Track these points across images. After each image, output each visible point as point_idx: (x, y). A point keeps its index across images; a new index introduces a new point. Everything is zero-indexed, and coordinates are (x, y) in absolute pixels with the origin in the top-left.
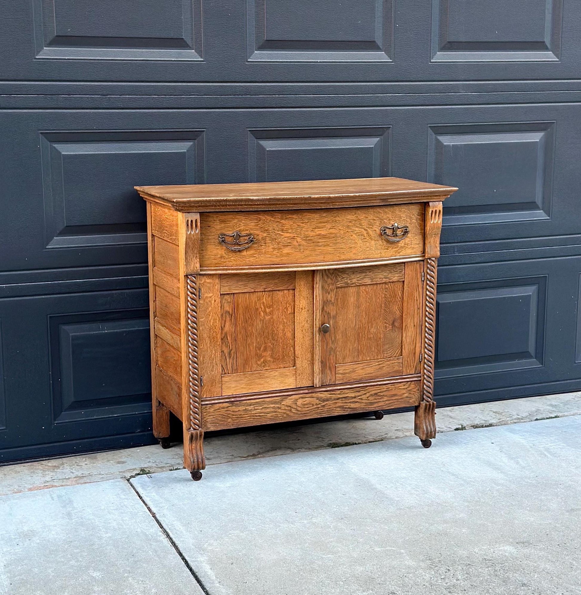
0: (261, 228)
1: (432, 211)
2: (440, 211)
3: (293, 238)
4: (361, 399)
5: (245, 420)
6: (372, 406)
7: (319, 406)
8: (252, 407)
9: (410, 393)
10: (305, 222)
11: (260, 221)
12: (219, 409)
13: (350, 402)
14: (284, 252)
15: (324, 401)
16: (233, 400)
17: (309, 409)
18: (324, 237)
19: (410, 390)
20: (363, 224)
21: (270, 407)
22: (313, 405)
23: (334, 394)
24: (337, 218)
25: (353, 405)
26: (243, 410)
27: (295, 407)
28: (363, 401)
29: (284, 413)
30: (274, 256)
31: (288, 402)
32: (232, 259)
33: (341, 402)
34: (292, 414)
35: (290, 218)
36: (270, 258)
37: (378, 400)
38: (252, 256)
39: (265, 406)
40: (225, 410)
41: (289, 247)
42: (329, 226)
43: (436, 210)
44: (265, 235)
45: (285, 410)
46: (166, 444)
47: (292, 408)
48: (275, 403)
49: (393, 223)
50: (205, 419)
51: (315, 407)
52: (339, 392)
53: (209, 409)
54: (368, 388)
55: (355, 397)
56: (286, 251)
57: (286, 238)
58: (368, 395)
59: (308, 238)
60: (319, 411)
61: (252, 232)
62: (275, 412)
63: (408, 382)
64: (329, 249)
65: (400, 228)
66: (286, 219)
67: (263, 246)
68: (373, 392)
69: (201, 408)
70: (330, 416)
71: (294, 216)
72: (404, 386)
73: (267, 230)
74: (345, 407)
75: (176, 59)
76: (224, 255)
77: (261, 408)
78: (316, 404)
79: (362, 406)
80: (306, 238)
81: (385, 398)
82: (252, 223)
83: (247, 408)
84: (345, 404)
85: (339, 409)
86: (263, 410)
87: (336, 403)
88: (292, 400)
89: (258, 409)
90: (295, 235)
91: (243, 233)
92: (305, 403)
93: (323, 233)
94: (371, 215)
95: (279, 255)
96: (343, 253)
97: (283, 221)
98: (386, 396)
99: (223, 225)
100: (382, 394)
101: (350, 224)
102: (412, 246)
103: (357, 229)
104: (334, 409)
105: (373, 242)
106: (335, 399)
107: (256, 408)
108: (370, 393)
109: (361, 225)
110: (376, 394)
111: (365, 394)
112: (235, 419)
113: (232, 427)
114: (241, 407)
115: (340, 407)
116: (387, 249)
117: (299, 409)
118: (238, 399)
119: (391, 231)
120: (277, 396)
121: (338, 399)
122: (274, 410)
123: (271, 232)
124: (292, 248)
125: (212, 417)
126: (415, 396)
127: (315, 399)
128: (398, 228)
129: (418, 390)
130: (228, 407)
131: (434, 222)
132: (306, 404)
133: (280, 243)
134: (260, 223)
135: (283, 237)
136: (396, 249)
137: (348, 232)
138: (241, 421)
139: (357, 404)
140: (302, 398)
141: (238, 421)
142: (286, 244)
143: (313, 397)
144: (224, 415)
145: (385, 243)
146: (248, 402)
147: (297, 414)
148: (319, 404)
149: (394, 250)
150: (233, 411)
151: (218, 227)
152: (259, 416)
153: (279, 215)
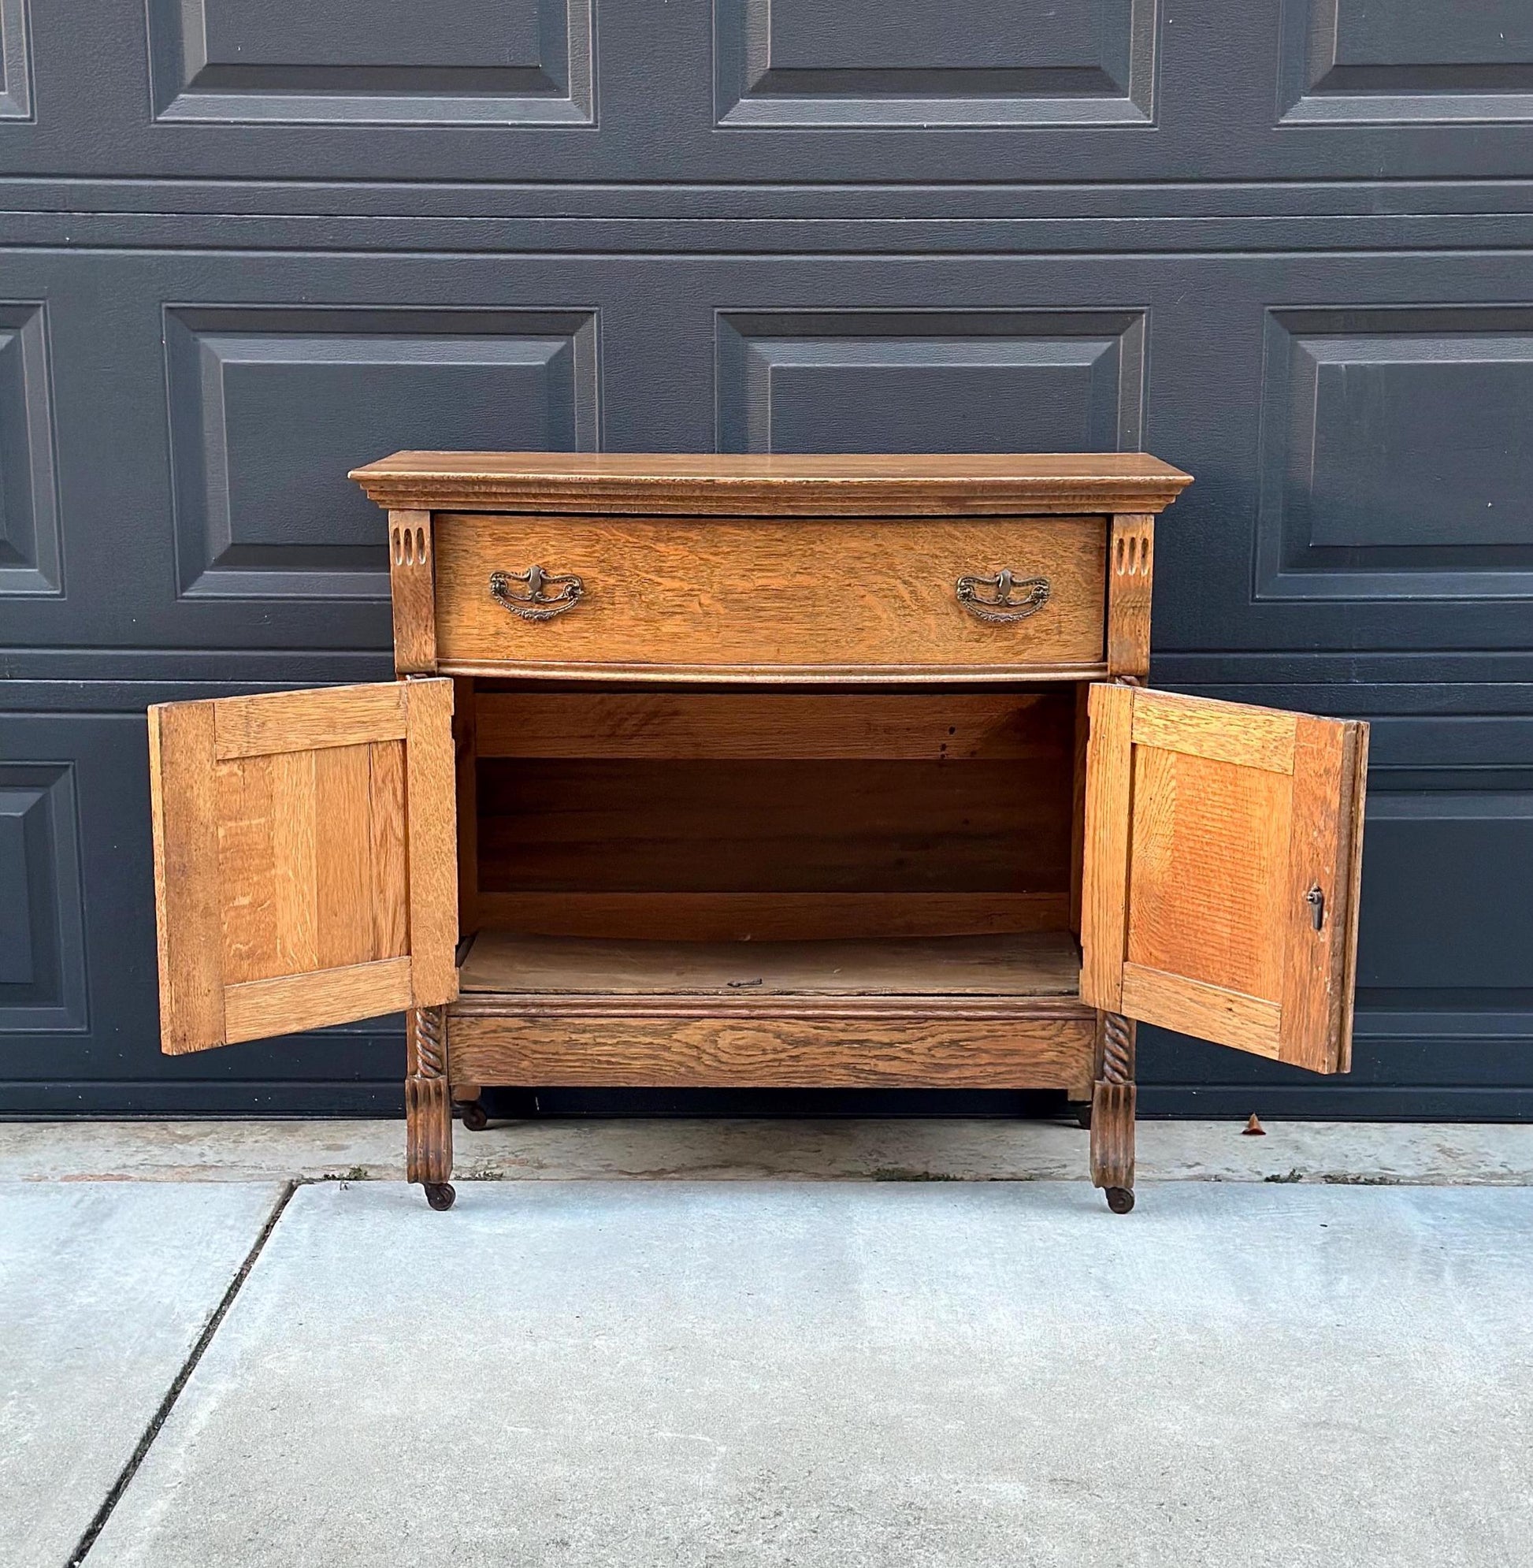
0: (603, 561)
1: (1121, 541)
2: (1145, 542)
3: (690, 594)
4: (910, 1052)
5: (569, 1070)
6: (945, 1076)
7: (783, 1056)
8: (588, 1035)
9: (1061, 1052)
10: (723, 553)
11: (598, 541)
12: (495, 1031)
13: (875, 1057)
14: (664, 630)
15: (796, 1043)
16: (533, 1011)
17: (751, 1060)
18: (779, 594)
19: (1061, 1044)
20: (899, 567)
21: (639, 1043)
22: (764, 1052)
23: (829, 1029)
24: (818, 547)
25: (883, 1066)
26: (566, 1042)
27: (712, 1051)
28: (914, 1058)
29: (681, 1064)
30: (636, 640)
31: (692, 1034)
32: (525, 639)
33: (846, 1051)
34: (700, 1068)
35: (679, 537)
36: (624, 643)
37: (959, 1061)
38: (577, 634)
39: (625, 1038)
40: (515, 1034)
41: (677, 616)
42: (790, 565)
43: (1133, 540)
44: (612, 581)
45: (682, 1053)
46: (474, 1119)
47: (704, 1051)
48: (655, 1033)
49: (997, 568)
50: (457, 1053)
51: (771, 1057)
52: (841, 1024)
53: (469, 1027)
54: (930, 1023)
55: (891, 1045)
56: (669, 627)
57: (670, 594)
58: (930, 1042)
59: (730, 597)
60: (782, 1069)
61: (576, 570)
62: (655, 1057)
63: (1055, 1019)
64: (792, 628)
65: (1020, 585)
66: (669, 540)
67: (606, 612)
68: (946, 1037)
69: (447, 1022)
70: (815, 1086)
71: (693, 534)
72: (1044, 1029)
73: (616, 569)
74: (858, 1067)
75: (516, 122)
76: (505, 629)
77: (615, 1041)
78: (775, 1051)
79: (913, 1069)
80: (725, 596)
81: (985, 1058)
82: (575, 546)
83: (574, 1036)
84: (860, 1061)
85: (843, 1071)
86: (620, 1049)
87: (834, 1053)
88: (704, 1032)
89: (605, 1044)
90: (696, 587)
91: (555, 574)
92: (740, 1043)
93: (777, 583)
94: (925, 543)
95: (648, 637)
96: (836, 641)
97: (661, 547)
98: (986, 1051)
99: (501, 550)
100: (973, 1045)
101: (858, 565)
102: (1064, 637)
103: (879, 578)
104: (828, 1069)
105: (931, 620)
106: (829, 1043)
107: (598, 1040)
108: (938, 1039)
109: (891, 567)
110: (953, 1042)
111: (922, 1039)
112: (541, 1061)
113: (531, 1083)
114: (556, 1033)
115: (846, 1066)
116: (977, 641)
117: (725, 1057)
118: (548, 1011)
119: (992, 591)
120: (658, 1016)
121: (839, 1043)
122: (650, 1052)
123: (628, 574)
124: (685, 621)
125: (476, 1050)
126: (1077, 1061)
127: (770, 1035)
128: (1014, 584)
129: (1088, 1046)
130: (521, 1029)
131: (1126, 573)
132: (746, 1048)
133: (653, 604)
134: (598, 547)
135: (661, 588)
136: (1006, 643)
137: (849, 585)
138: (558, 1069)
139: (896, 1063)
140: (732, 1028)
141: (549, 1069)
142: (671, 610)
143: (765, 1031)
144: (509, 1049)
145: (970, 623)
146: (577, 1021)
147: (716, 1069)
148: (784, 1051)
149: (1001, 644)
150: (535, 1042)
151: (489, 553)
152: (609, 1062)
153: (649, 530)
